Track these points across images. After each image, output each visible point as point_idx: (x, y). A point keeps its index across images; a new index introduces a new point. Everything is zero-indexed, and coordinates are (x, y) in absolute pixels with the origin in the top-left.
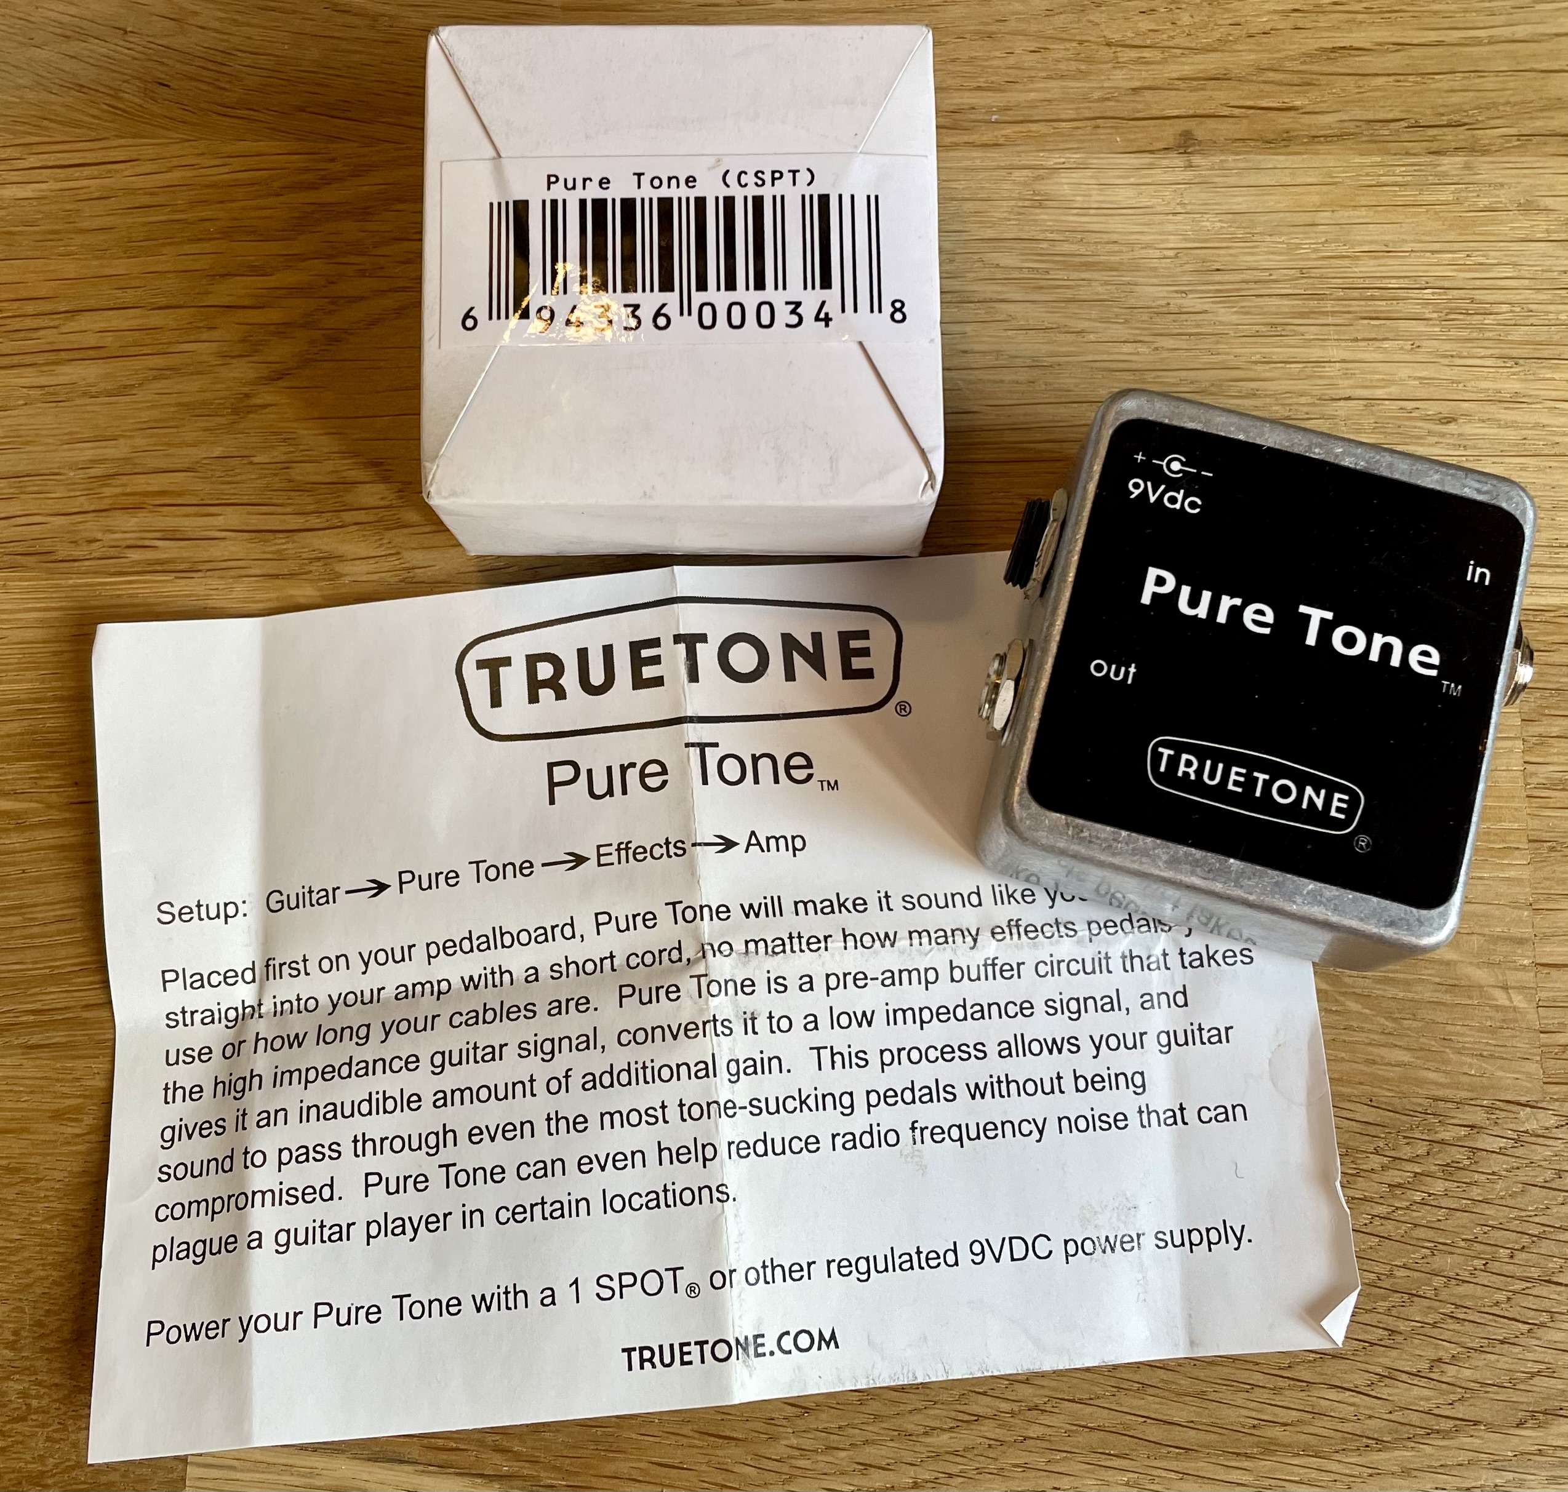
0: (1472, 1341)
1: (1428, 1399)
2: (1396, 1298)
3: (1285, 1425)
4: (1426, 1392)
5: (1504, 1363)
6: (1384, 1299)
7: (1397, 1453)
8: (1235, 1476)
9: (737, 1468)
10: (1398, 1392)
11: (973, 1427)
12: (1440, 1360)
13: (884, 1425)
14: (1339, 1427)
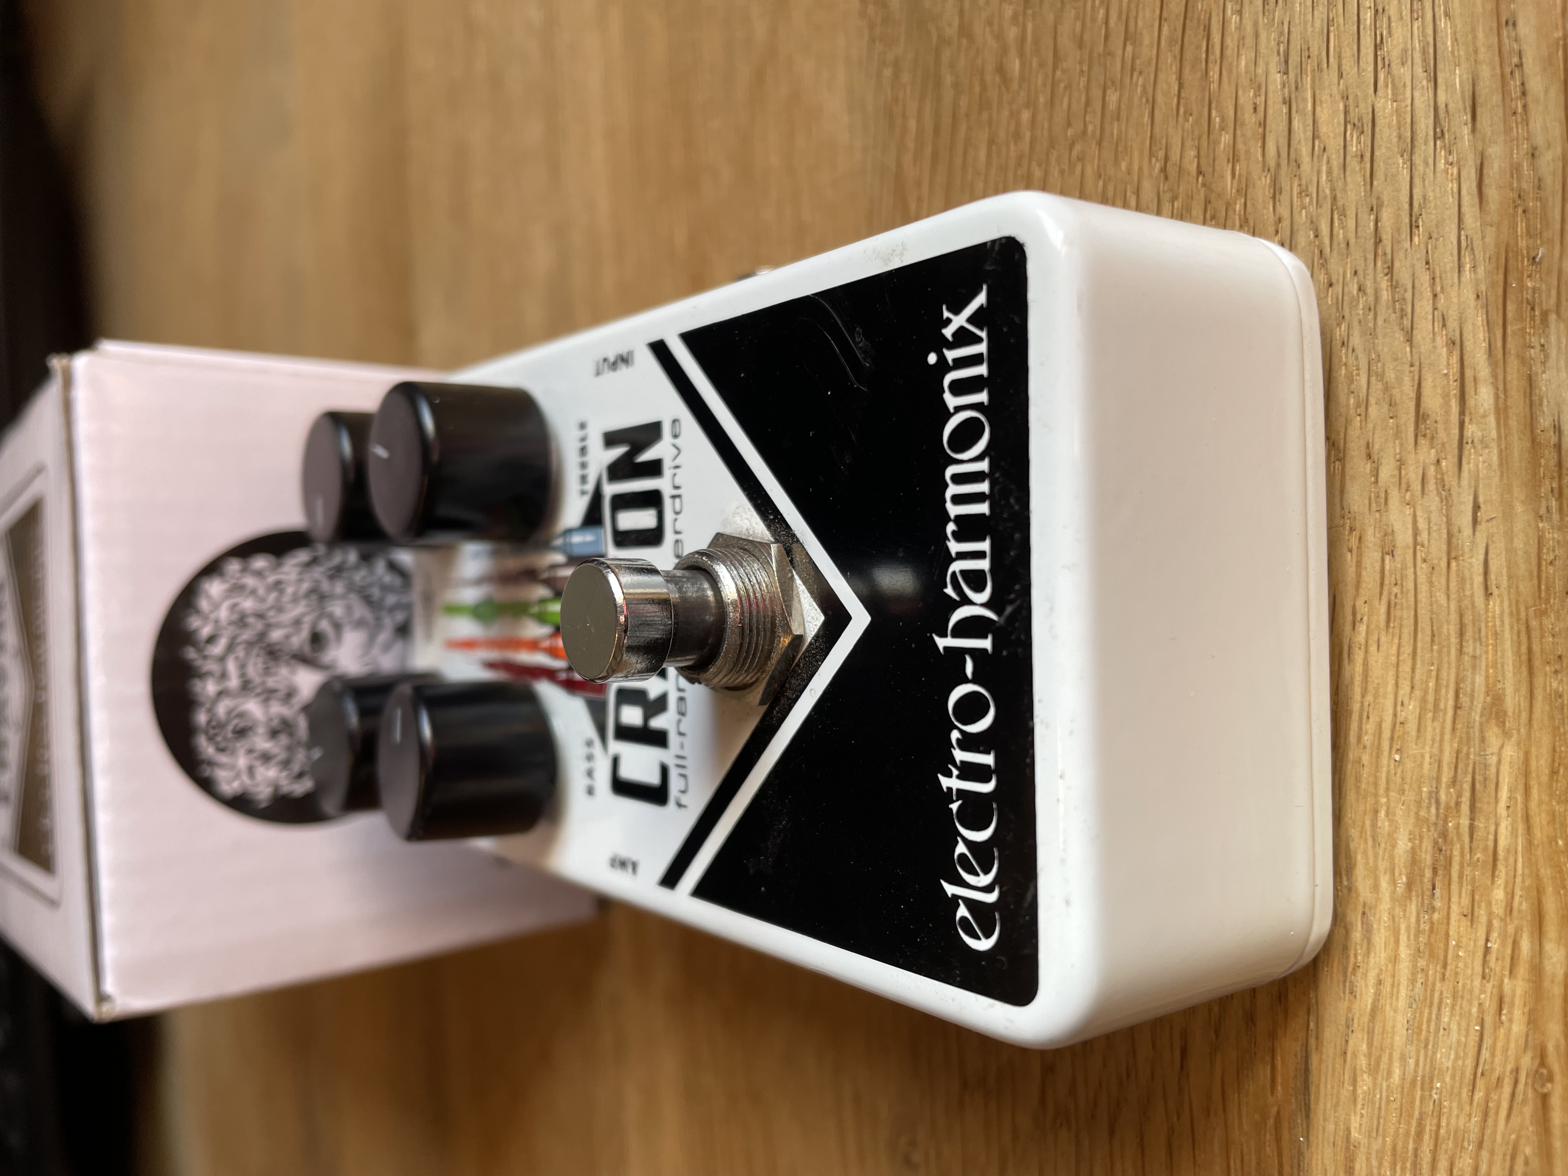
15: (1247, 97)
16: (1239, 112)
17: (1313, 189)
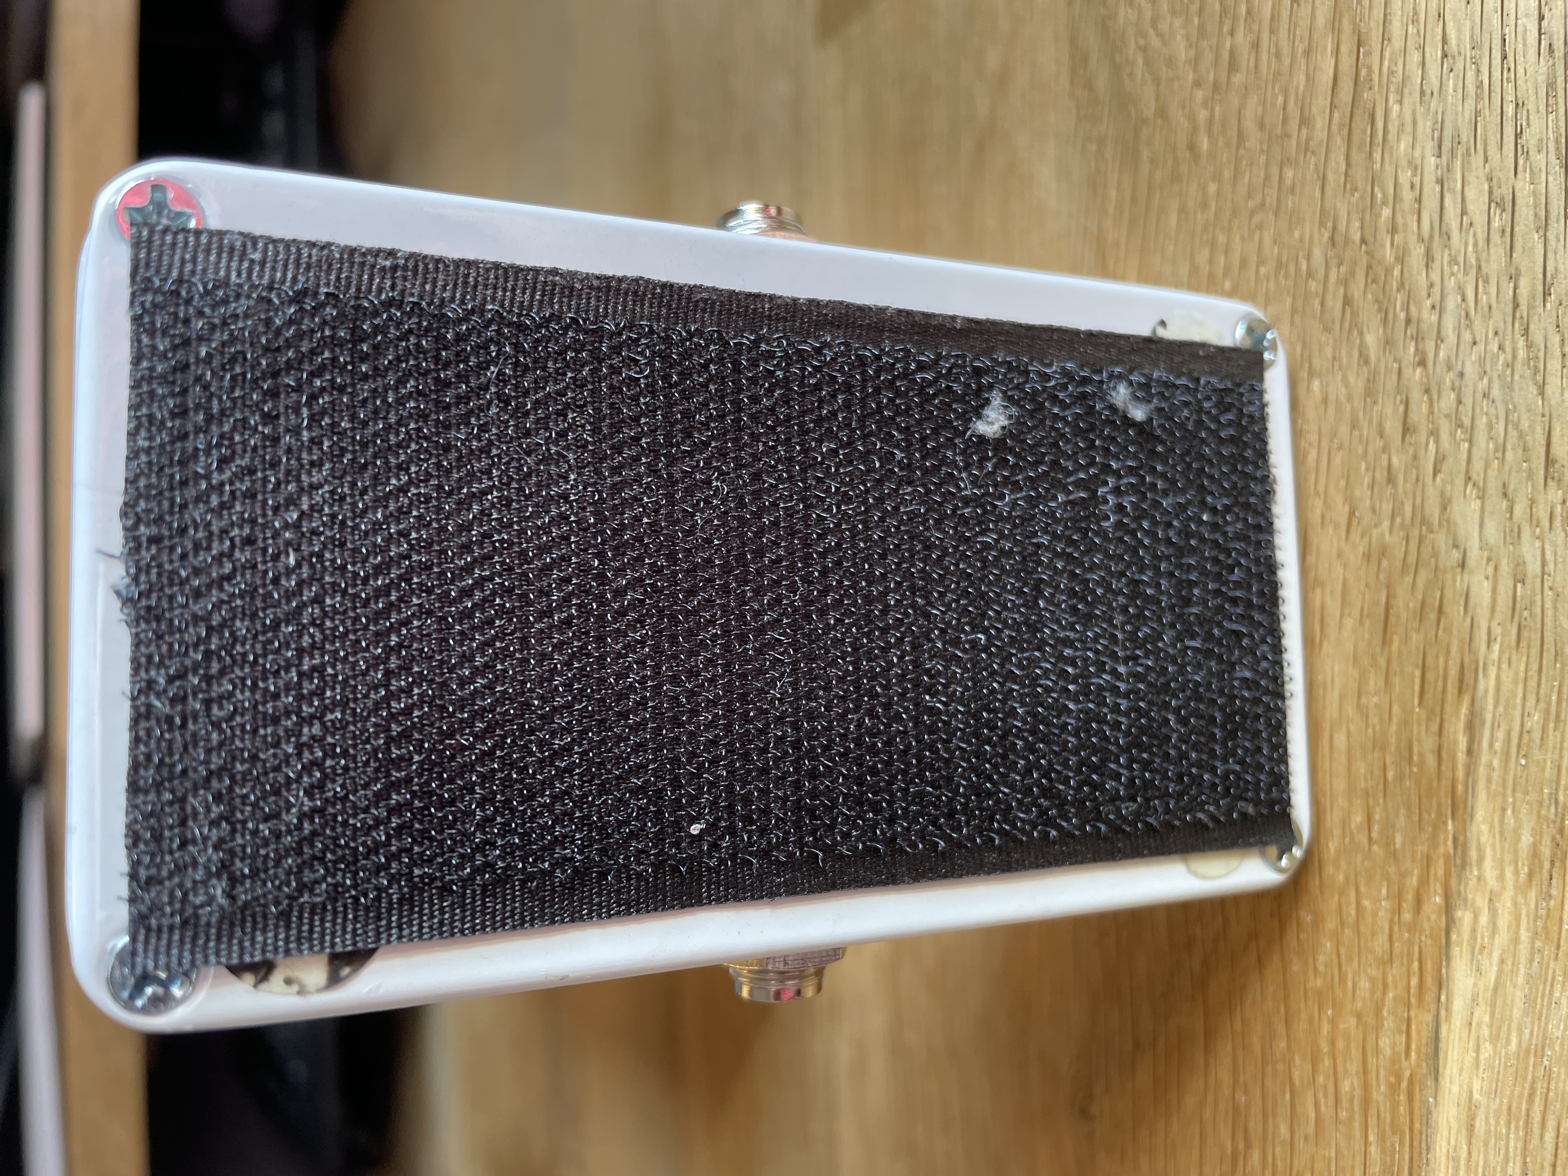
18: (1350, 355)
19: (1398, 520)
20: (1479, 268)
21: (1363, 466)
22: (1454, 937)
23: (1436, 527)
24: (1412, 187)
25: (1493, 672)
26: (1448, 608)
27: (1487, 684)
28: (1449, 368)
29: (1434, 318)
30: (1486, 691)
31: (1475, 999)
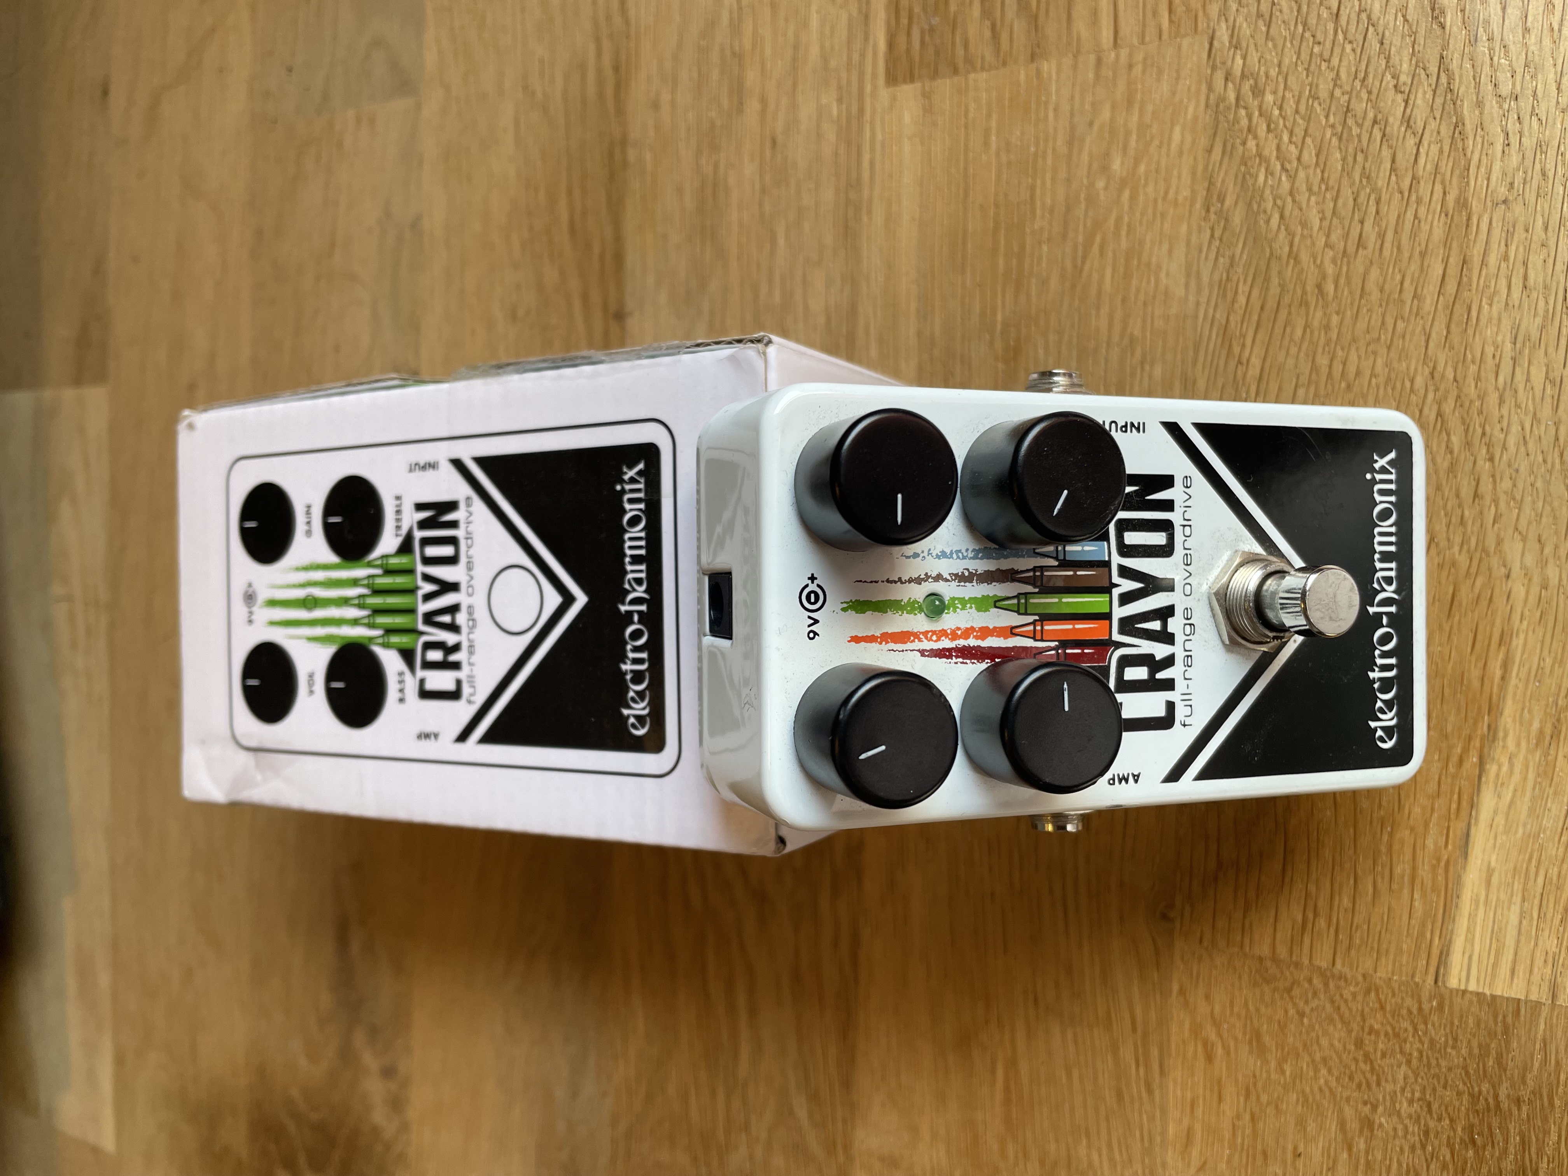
0: (1381, 65)
1: (1425, 93)
2: (1350, 122)
3: (1445, 193)
4: (1420, 95)
5: (1397, 41)
6: (1350, 129)
7: (1465, 112)
8: (1484, 227)
9: (1477, 591)
10: (1420, 115)
11: (1446, 418)
12: (1395, 86)
13: (1444, 483)
14: (1446, 154)
15: (1490, 350)
16: (1484, 356)
17: (1523, 406)
18: (1439, 446)
19: (1465, 547)
20: (1535, 414)
21: (1442, 513)
22: (1483, 779)
23: (1492, 553)
24: (1494, 356)
25: (1522, 636)
26: (1495, 599)
27: (1518, 642)
28: (1509, 466)
29: (1502, 436)
30: (1517, 646)
31: (1495, 812)
